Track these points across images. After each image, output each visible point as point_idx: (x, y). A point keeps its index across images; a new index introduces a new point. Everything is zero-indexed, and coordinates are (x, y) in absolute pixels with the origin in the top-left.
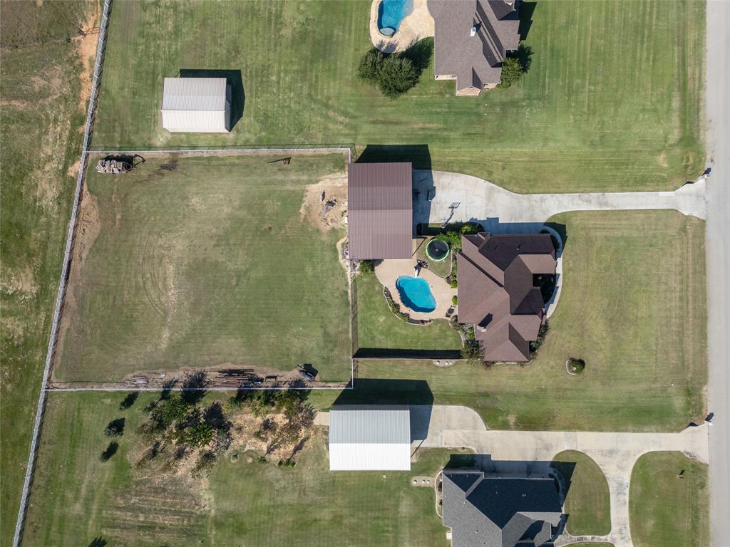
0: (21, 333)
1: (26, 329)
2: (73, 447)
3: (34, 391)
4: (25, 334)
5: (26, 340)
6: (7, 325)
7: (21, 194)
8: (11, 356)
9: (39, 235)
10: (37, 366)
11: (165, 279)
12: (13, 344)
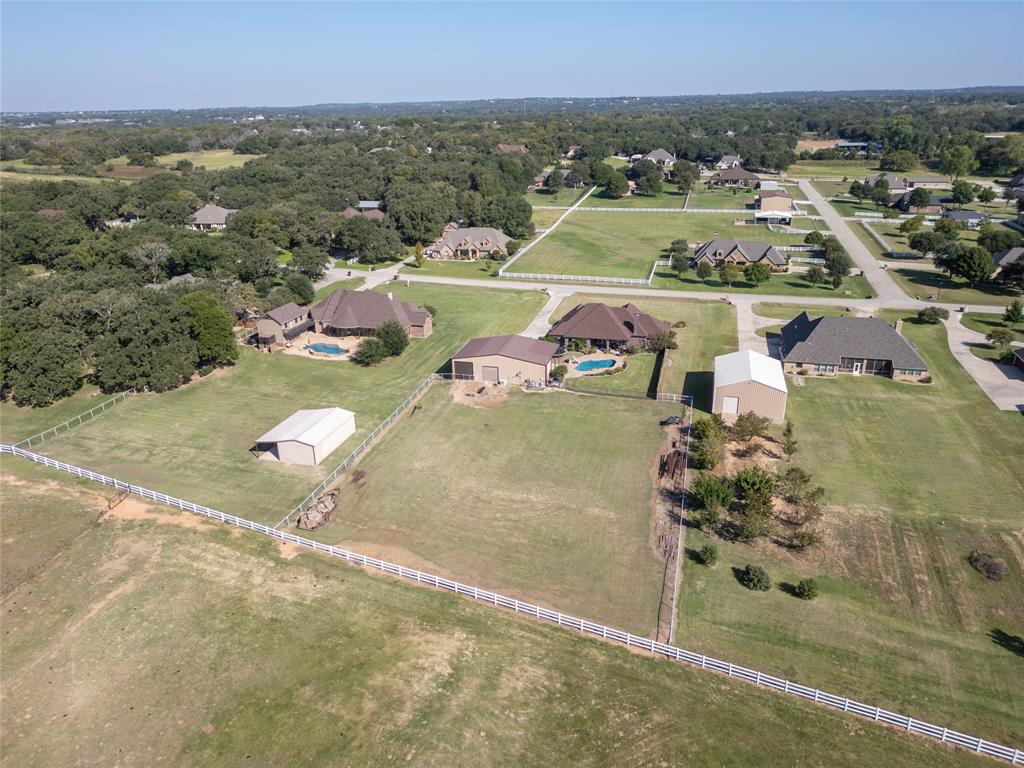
0: (541, 672)
1: (535, 661)
2: (795, 644)
3: (674, 677)
4: (545, 666)
5: (556, 667)
6: (515, 689)
7: (274, 620)
8: (587, 702)
9: (362, 612)
10: (619, 662)
11: (512, 501)
12: (560, 692)
